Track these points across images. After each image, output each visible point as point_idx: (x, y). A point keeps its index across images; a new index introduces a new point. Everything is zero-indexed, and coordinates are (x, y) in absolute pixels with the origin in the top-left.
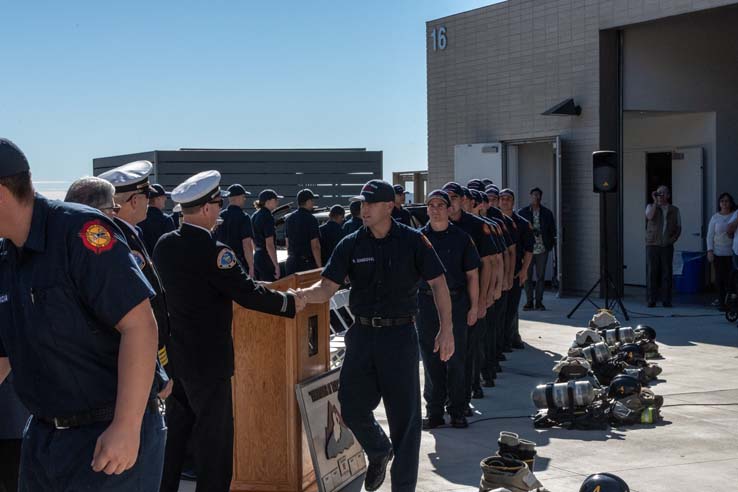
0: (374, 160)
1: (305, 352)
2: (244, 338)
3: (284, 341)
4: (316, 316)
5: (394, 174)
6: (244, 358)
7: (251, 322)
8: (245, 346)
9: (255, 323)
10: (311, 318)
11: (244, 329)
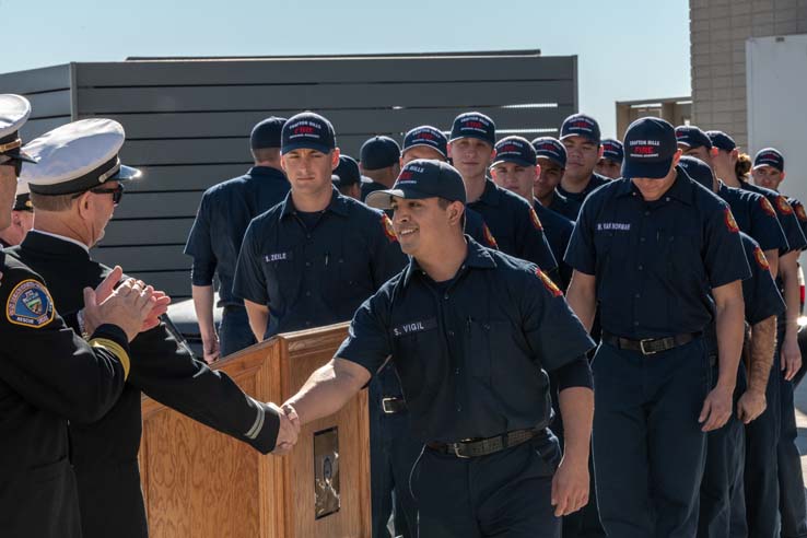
0: (559, 75)
1: (305, 510)
2: (169, 477)
3: (256, 486)
4: (336, 428)
5: (619, 105)
6: (170, 523)
7: (182, 443)
8: (170, 498)
9: (191, 445)
10: (316, 434)
11: (167, 459)
